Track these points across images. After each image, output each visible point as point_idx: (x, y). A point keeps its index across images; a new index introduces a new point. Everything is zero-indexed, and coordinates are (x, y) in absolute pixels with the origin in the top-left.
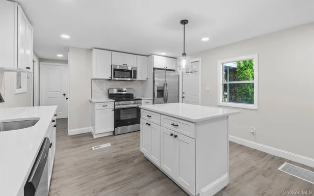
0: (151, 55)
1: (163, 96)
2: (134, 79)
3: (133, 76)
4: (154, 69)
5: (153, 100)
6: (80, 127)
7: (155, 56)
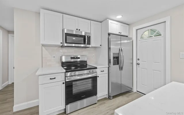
0: (106, 19)
1: (118, 64)
2: (88, 46)
3: (86, 42)
4: (109, 34)
5: (109, 67)
6: (27, 101)
7: (110, 21)
